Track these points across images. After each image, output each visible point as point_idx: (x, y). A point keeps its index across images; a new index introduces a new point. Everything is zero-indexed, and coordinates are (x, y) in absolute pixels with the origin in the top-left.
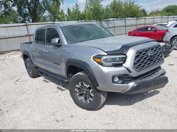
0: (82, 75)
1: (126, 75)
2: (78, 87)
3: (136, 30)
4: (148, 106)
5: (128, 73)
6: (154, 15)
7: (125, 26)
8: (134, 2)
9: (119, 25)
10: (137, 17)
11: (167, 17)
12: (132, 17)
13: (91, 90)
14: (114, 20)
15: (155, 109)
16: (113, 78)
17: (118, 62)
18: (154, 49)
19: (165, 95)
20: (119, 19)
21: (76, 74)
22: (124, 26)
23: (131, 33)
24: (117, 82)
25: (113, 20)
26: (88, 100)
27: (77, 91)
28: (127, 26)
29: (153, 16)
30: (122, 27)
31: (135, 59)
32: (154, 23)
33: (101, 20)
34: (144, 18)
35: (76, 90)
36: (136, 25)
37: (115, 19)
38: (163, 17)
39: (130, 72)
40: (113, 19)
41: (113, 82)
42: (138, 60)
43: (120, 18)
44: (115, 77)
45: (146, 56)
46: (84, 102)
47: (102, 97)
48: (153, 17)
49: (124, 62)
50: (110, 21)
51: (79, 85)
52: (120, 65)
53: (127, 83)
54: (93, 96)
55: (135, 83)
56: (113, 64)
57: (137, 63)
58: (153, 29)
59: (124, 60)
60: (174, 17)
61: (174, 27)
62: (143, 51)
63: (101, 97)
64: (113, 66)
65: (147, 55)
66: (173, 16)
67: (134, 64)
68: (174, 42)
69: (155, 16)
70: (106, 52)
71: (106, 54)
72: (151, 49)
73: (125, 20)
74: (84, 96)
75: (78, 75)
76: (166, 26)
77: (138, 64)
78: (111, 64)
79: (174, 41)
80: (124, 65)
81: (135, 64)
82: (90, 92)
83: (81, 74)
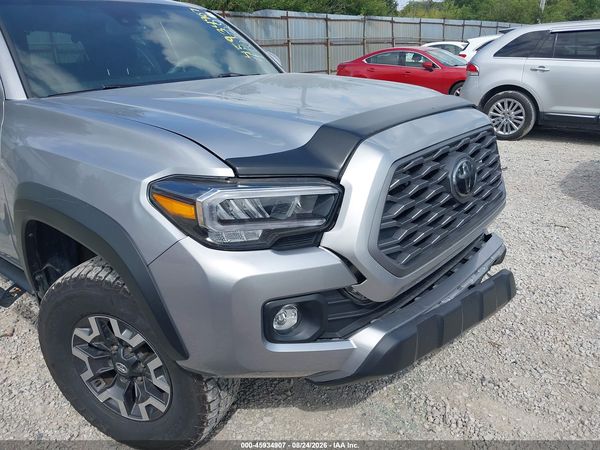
0: (97, 283)
1: (341, 291)
2: (88, 339)
3: (363, 58)
4: (429, 409)
5: (347, 280)
6: (422, 12)
7: (326, 44)
9: (304, 36)
10: (367, 14)
11: (460, 22)
12: (350, 12)
13: (155, 363)
14: (287, 18)
15: (460, 425)
16: (269, 313)
17: (295, 224)
18: (472, 149)
19: (494, 345)
20: (306, 15)
21: (68, 275)
22: (320, 44)
23: (346, 68)
24: (289, 330)
25: (282, 18)
26: (142, 406)
27: (84, 357)
28: (331, 44)
29: (416, 16)
30: (314, 46)
31: (389, 204)
32: (420, 42)
33: (239, 14)
34: (389, 18)
35: (76, 352)
36: (363, 44)
37: (291, 13)
39: (360, 278)
40: (283, 13)
41: (270, 335)
42: (400, 209)
43: (309, 12)
44: (278, 309)
45: (440, 183)
46: (124, 413)
47: (209, 398)
48: (417, 20)
49: (331, 221)
50: (273, 22)
51: (91, 332)
52: (308, 240)
53: (343, 331)
54: (166, 388)
55: (383, 334)
56: (267, 233)
57: (396, 228)
58: (421, 61)
59: (330, 209)
60: (481, 26)
61: (495, 55)
62: (425, 156)
63: (205, 398)
64: (269, 243)
65: (446, 178)
66: (478, 23)
67: (381, 231)
68: (495, 111)
69: (423, 16)
70: (228, 163)
71: (228, 172)
72: (458, 147)
73: (327, 20)
74: (121, 385)
75: (80, 281)
76: (461, 53)
77: (404, 233)
78: (256, 232)
79: (494, 106)
80: (329, 238)
81: (385, 233)
82: (152, 370)
83: (91, 275)
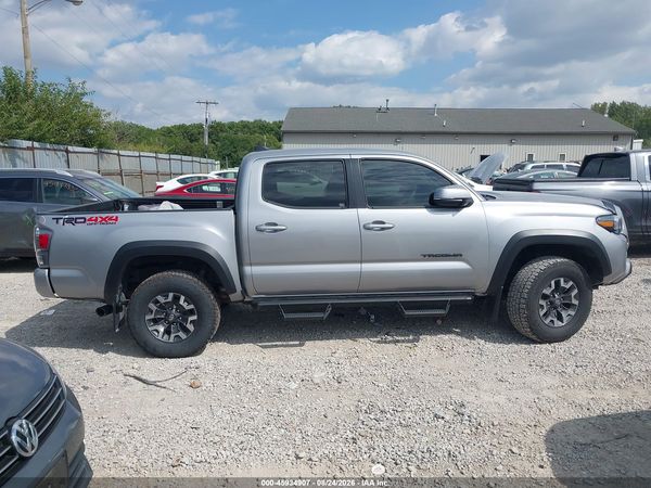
8: (83, 95)
10: (100, 146)
11: (167, 156)
14: (32, 149)
20: (48, 146)
29: (136, 149)
38: (160, 156)
43: (51, 143)
48: (138, 154)
50: (20, 152)
69: (142, 150)
73: (67, 151)
